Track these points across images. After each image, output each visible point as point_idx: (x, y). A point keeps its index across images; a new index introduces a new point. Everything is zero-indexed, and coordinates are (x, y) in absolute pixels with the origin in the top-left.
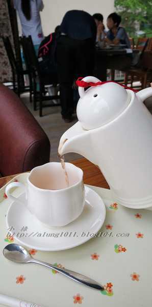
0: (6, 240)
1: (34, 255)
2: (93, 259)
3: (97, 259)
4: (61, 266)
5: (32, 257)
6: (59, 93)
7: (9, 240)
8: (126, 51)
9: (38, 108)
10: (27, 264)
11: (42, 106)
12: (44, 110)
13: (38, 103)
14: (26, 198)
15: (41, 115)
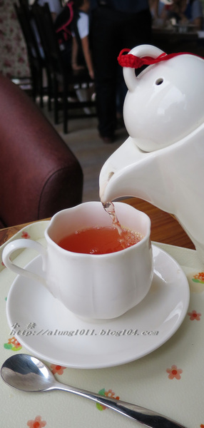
0: (7, 346)
1: (61, 373)
2: (171, 377)
3: (179, 378)
4: (113, 394)
5: (57, 380)
6: (94, 96)
7: (13, 346)
8: (197, 36)
9: (61, 119)
10: (48, 394)
11: (67, 118)
12: (71, 124)
13: (61, 113)
14: (44, 269)
15: (66, 131)
